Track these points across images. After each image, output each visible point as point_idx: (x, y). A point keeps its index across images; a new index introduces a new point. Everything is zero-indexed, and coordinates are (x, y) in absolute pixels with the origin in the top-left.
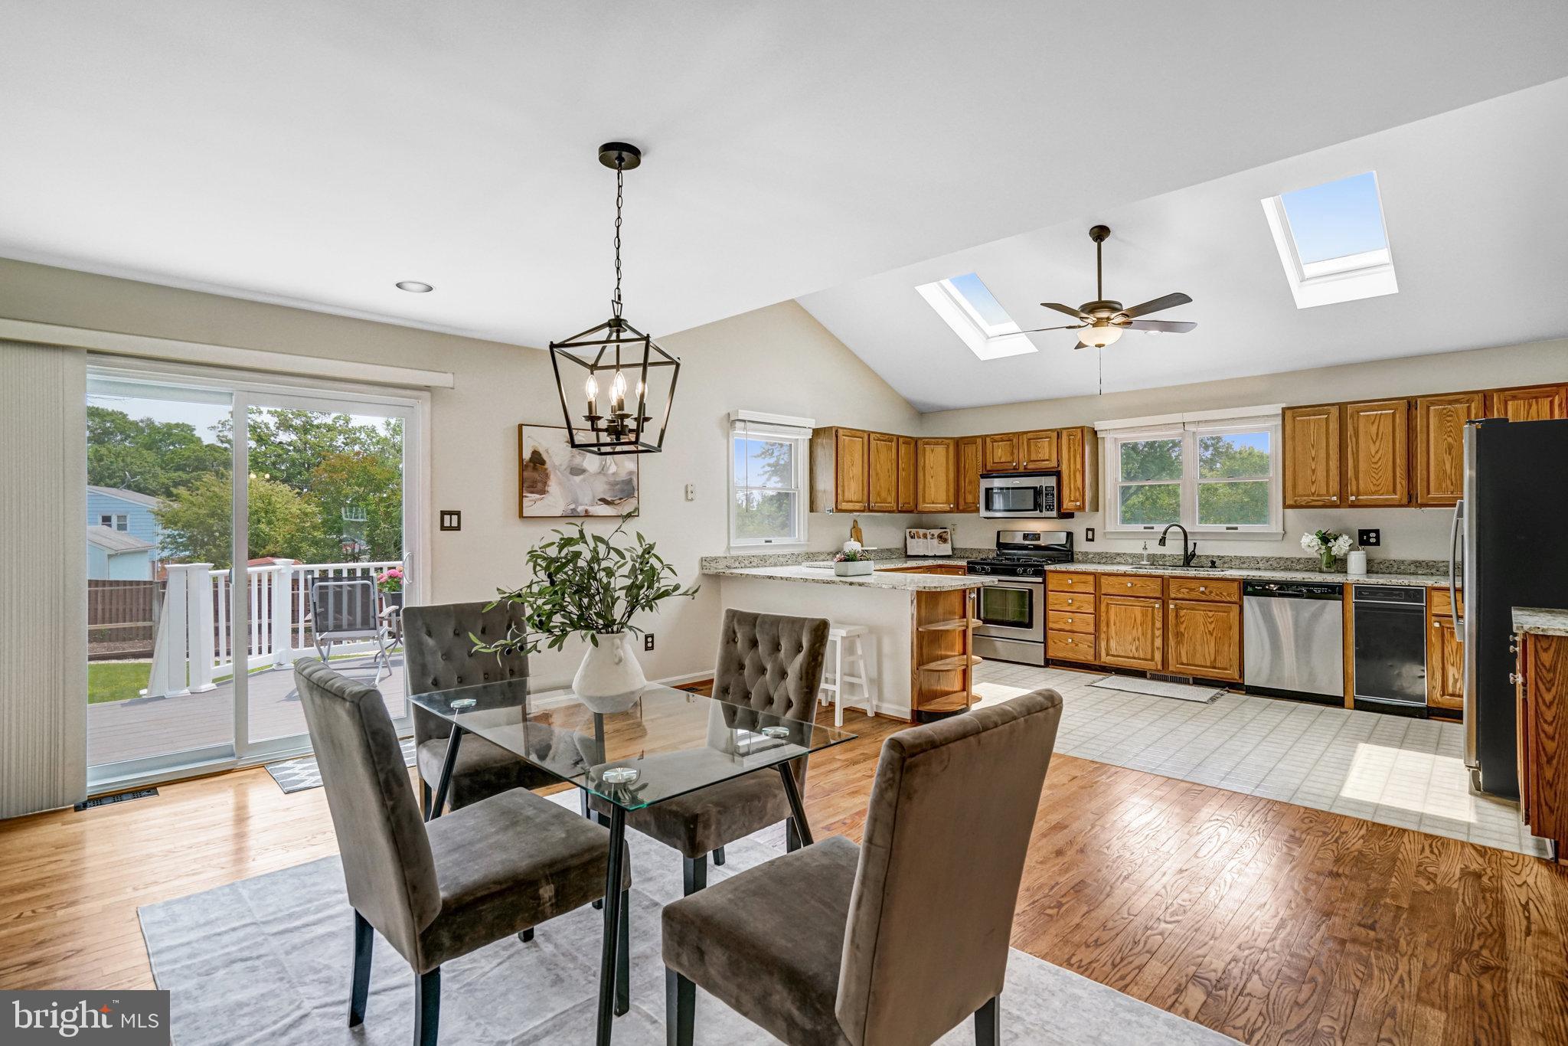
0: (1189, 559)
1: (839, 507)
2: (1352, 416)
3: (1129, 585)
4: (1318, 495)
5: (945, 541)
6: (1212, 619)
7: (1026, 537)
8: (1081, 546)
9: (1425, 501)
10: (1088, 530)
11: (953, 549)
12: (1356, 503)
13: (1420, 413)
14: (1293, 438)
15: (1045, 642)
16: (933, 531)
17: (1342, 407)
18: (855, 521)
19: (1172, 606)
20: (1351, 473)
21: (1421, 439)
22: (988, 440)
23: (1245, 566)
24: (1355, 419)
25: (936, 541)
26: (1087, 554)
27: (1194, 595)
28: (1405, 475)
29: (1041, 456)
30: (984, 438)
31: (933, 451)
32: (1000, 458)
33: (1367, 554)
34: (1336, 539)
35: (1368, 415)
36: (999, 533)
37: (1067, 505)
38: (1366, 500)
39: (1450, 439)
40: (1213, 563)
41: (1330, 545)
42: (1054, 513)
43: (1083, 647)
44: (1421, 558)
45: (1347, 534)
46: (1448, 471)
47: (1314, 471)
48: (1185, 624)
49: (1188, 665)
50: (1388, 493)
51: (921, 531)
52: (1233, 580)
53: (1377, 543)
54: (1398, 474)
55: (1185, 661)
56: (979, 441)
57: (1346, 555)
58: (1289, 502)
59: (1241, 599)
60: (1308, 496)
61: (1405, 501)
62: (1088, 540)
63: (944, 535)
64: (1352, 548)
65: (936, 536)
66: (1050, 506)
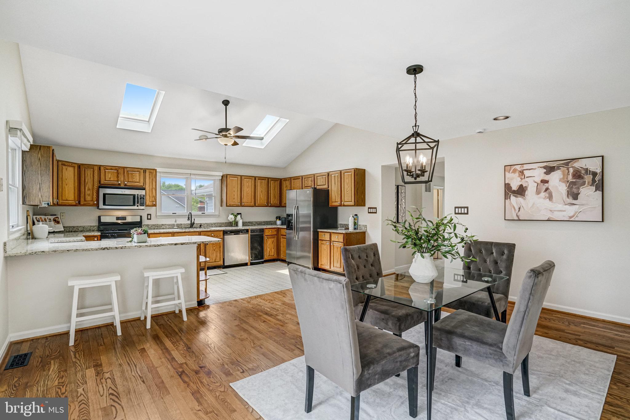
0: (192, 225)
2: (243, 179)
4: (235, 203)
5: (58, 222)
7: (118, 218)
8: (145, 222)
9: (257, 205)
10: (148, 215)
13: (257, 181)
14: (229, 184)
16: (49, 217)
17: (241, 176)
20: (242, 197)
21: (257, 188)
22: (102, 168)
24: (244, 181)
25: (53, 223)
26: (148, 224)
28: (254, 198)
29: (134, 180)
30: (100, 166)
31: (67, 169)
32: (110, 178)
35: (247, 180)
36: (99, 217)
37: (149, 204)
38: (246, 205)
40: (201, 226)
41: (236, 218)
46: (261, 198)
47: (234, 195)
50: (250, 203)
51: (43, 217)
52: (221, 231)
56: (96, 168)
58: (228, 205)
59: (223, 237)
60: (232, 203)
61: (253, 205)
62: (148, 219)
63: (57, 219)
65: (52, 220)
66: (142, 204)
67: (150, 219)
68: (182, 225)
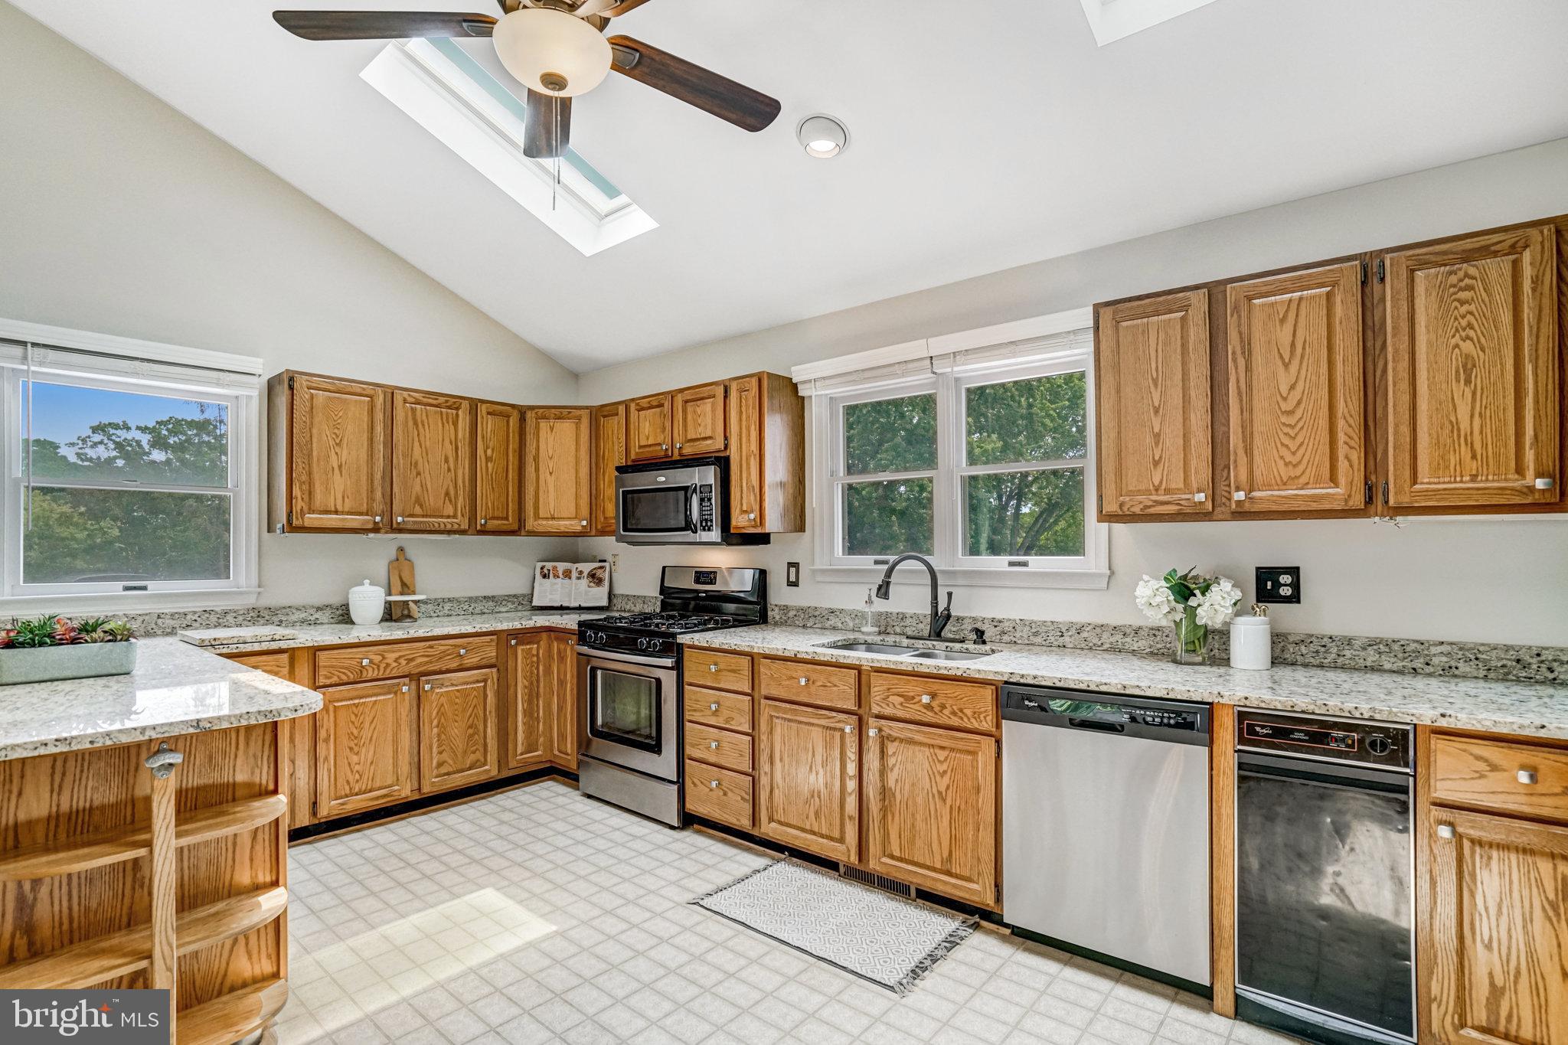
0: (940, 623)
1: (295, 522)
2: (1236, 308)
3: (803, 682)
4: (1167, 491)
5: (599, 582)
6: (944, 767)
7: (697, 576)
8: (779, 595)
9: (1405, 500)
11: (611, 595)
12: (1247, 507)
13: (1391, 291)
14: (1117, 368)
15: (680, 782)
16: (582, 566)
17: (1214, 291)
18: (401, 549)
19: (872, 733)
20: (1235, 439)
21: (1396, 351)
22: (633, 406)
23: (1038, 640)
24: (1244, 314)
25: (584, 582)
26: (785, 609)
27: (912, 712)
28: (1357, 440)
29: (701, 431)
30: (626, 404)
31: (552, 429)
32: (648, 437)
33: (1272, 624)
34: (1205, 590)
35: (1272, 304)
36: (664, 568)
37: (740, 521)
38: (1268, 500)
39: (1467, 347)
40: (980, 633)
41: (1193, 602)
42: (715, 535)
43: (734, 798)
44: (1388, 632)
45: (1228, 577)
46: (1464, 425)
47: (1157, 437)
48: (896, 770)
49: (900, 860)
50: (1318, 481)
51: (561, 566)
52: (985, 683)
53: (1295, 598)
54: (1341, 437)
55: (897, 853)
56: (622, 409)
57: (1227, 624)
58: (1111, 507)
59: (998, 726)
60: (1148, 492)
61: (1358, 500)
62: (791, 584)
63: (599, 573)
64: (1240, 609)
65: (585, 574)
66: (707, 521)
67: (796, 584)
68: (908, 622)
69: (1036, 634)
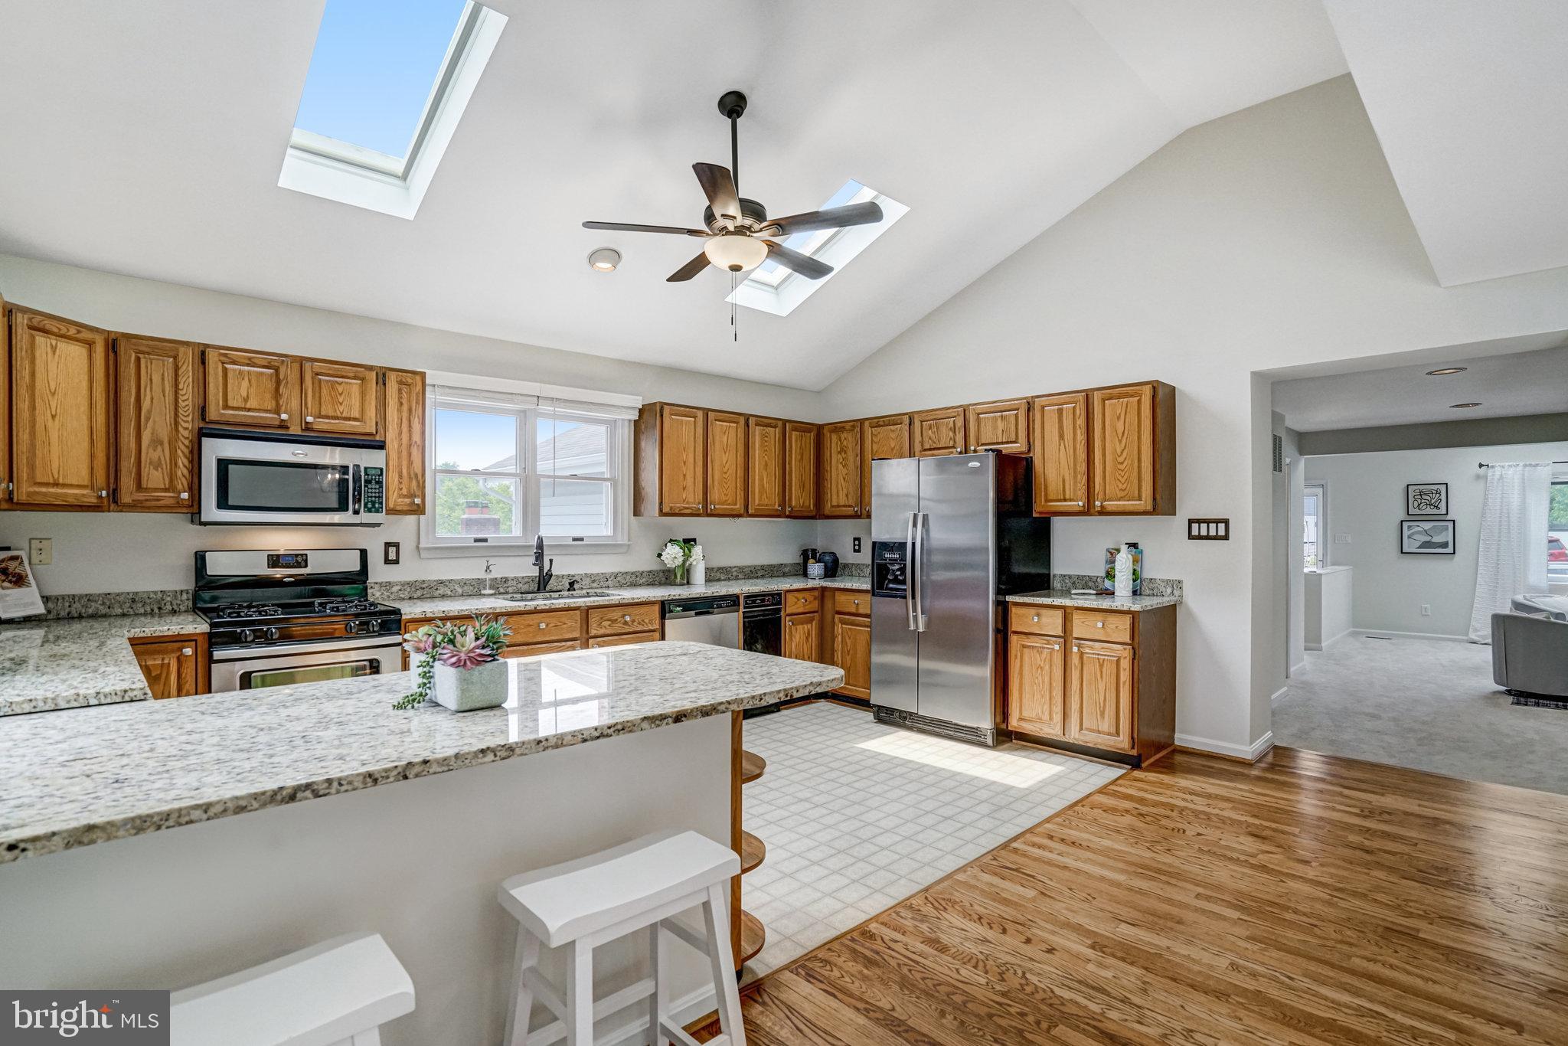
0: (543, 582)
2: (711, 424)
4: (688, 503)
5: (19, 580)
7: (275, 561)
8: (379, 572)
9: (757, 512)
10: (388, 545)
12: (714, 512)
13: (751, 430)
17: (705, 412)
20: (710, 481)
21: (752, 455)
22: (214, 355)
24: (714, 427)
26: (388, 585)
27: (620, 627)
28: (743, 487)
29: (342, 409)
30: (200, 350)
31: (53, 349)
32: (246, 400)
35: (722, 425)
36: (198, 556)
37: (399, 504)
38: (718, 509)
40: (574, 584)
46: (765, 486)
47: (684, 476)
50: (732, 501)
52: (652, 603)
56: (187, 352)
58: (666, 509)
59: (663, 625)
60: (680, 503)
61: (742, 511)
62: (387, 561)
63: (12, 566)
66: (373, 503)
67: (396, 562)
68: (510, 584)
69: (594, 581)
